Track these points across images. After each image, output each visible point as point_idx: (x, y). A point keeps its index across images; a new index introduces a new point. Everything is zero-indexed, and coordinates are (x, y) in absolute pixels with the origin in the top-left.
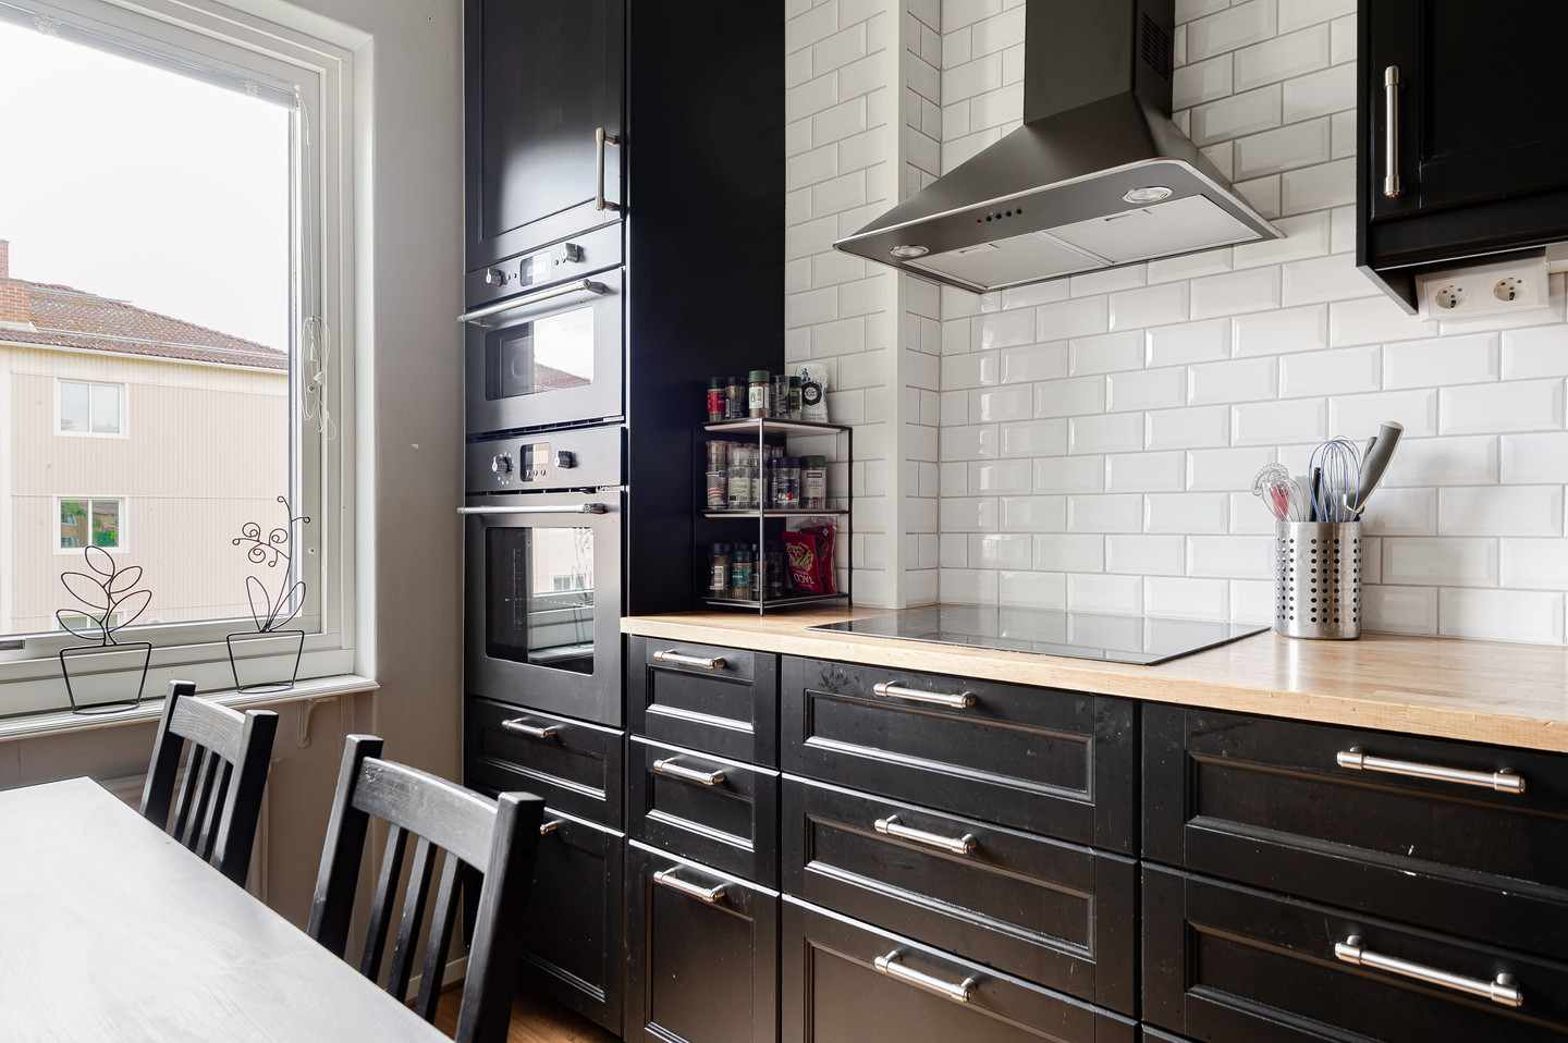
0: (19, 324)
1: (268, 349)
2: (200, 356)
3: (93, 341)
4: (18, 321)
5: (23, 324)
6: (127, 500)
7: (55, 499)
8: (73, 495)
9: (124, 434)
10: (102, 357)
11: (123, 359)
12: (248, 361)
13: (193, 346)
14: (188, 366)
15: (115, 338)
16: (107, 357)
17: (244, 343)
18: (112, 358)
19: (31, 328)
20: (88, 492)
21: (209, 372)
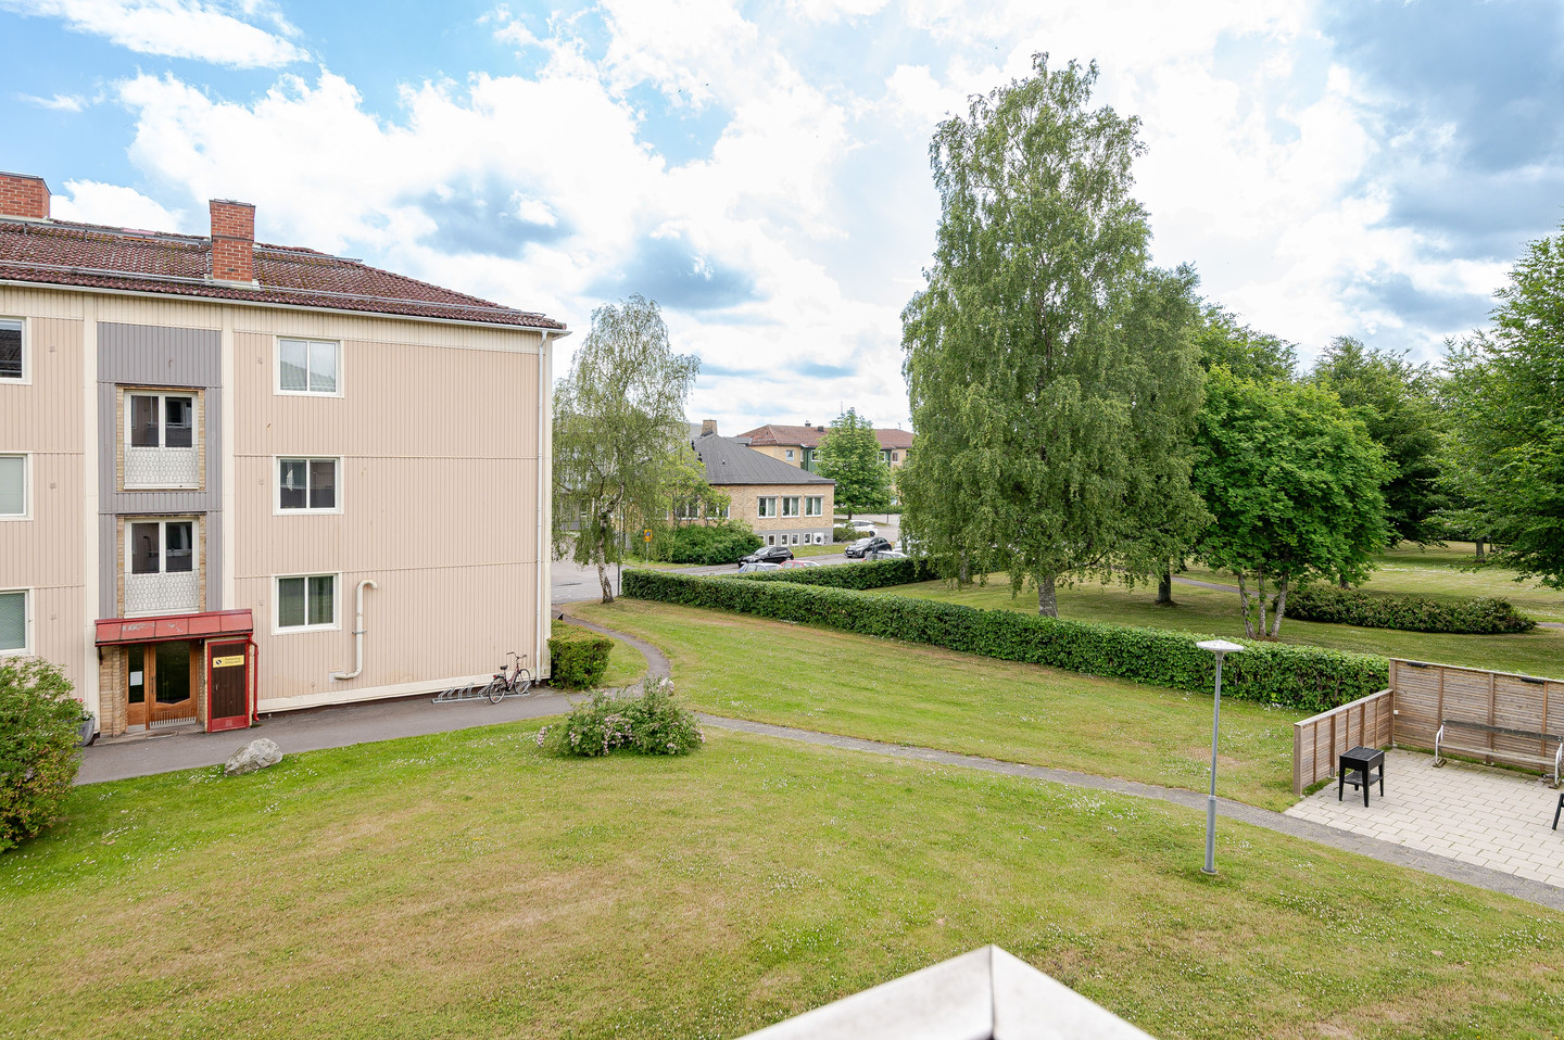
0: (242, 282)
1: (484, 303)
2: (413, 311)
3: (311, 298)
4: (242, 279)
5: (246, 283)
6: (342, 459)
7: (274, 458)
8: (295, 452)
9: (340, 393)
10: (318, 313)
11: (338, 315)
12: (459, 314)
13: (409, 301)
14: (400, 321)
15: (335, 294)
16: (323, 314)
17: (461, 298)
18: (328, 315)
19: (255, 285)
20: (309, 451)
21: (421, 327)
